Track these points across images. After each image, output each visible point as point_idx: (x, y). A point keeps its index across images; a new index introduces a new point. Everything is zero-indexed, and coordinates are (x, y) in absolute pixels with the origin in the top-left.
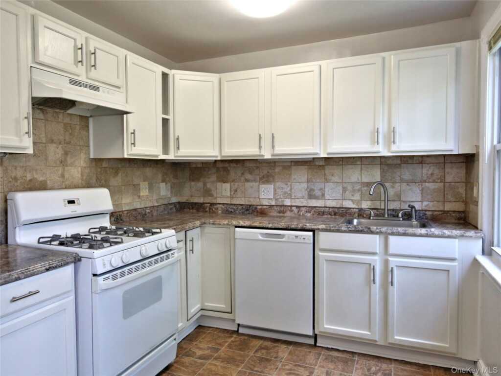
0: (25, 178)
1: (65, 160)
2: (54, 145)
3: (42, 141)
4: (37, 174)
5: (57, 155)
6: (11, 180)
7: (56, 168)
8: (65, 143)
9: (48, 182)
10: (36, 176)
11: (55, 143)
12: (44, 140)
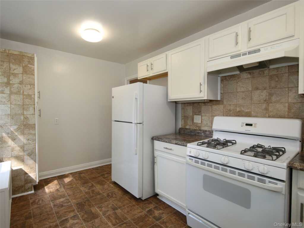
0: (236, 110)
1: (270, 99)
2: (259, 91)
3: (249, 90)
4: (244, 108)
5: (261, 97)
6: (227, 111)
7: (260, 105)
8: (270, 88)
9: (252, 112)
10: (242, 109)
11: (260, 90)
12: (250, 89)
